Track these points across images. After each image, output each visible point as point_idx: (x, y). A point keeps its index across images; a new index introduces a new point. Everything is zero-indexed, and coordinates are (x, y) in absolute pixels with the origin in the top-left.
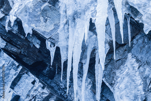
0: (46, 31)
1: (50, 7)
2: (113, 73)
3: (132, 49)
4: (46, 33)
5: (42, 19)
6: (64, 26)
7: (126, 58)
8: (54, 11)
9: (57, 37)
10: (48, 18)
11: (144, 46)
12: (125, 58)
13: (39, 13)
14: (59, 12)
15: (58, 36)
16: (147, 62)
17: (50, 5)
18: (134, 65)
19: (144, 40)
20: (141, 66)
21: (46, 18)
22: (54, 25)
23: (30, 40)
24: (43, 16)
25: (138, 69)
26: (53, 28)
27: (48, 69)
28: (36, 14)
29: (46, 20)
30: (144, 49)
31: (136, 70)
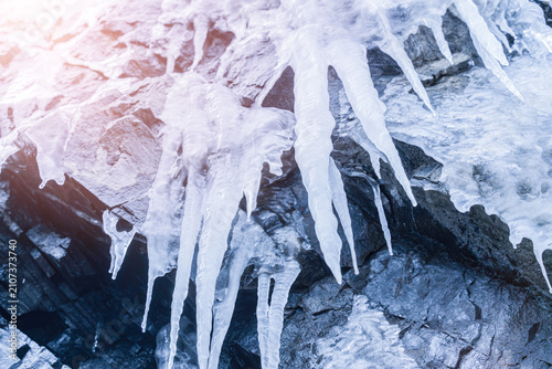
0: (109, 186)
1: (135, 125)
2: (304, 347)
3: (368, 286)
4: (107, 192)
5: (102, 154)
6: (171, 182)
7: (348, 309)
8: (145, 139)
9: (143, 207)
10: (123, 155)
11: (410, 279)
12: (343, 307)
13: (96, 139)
14: (158, 145)
15: (147, 205)
16: (429, 319)
17: (137, 120)
18: (382, 327)
19: (410, 261)
20: (407, 329)
21: (118, 153)
22: (139, 175)
23: (35, 240)
24: (106, 148)
25: (400, 338)
26: (134, 182)
27: (65, 339)
28: (85, 140)
29: (116, 159)
30: (410, 286)
31: (393, 342)
